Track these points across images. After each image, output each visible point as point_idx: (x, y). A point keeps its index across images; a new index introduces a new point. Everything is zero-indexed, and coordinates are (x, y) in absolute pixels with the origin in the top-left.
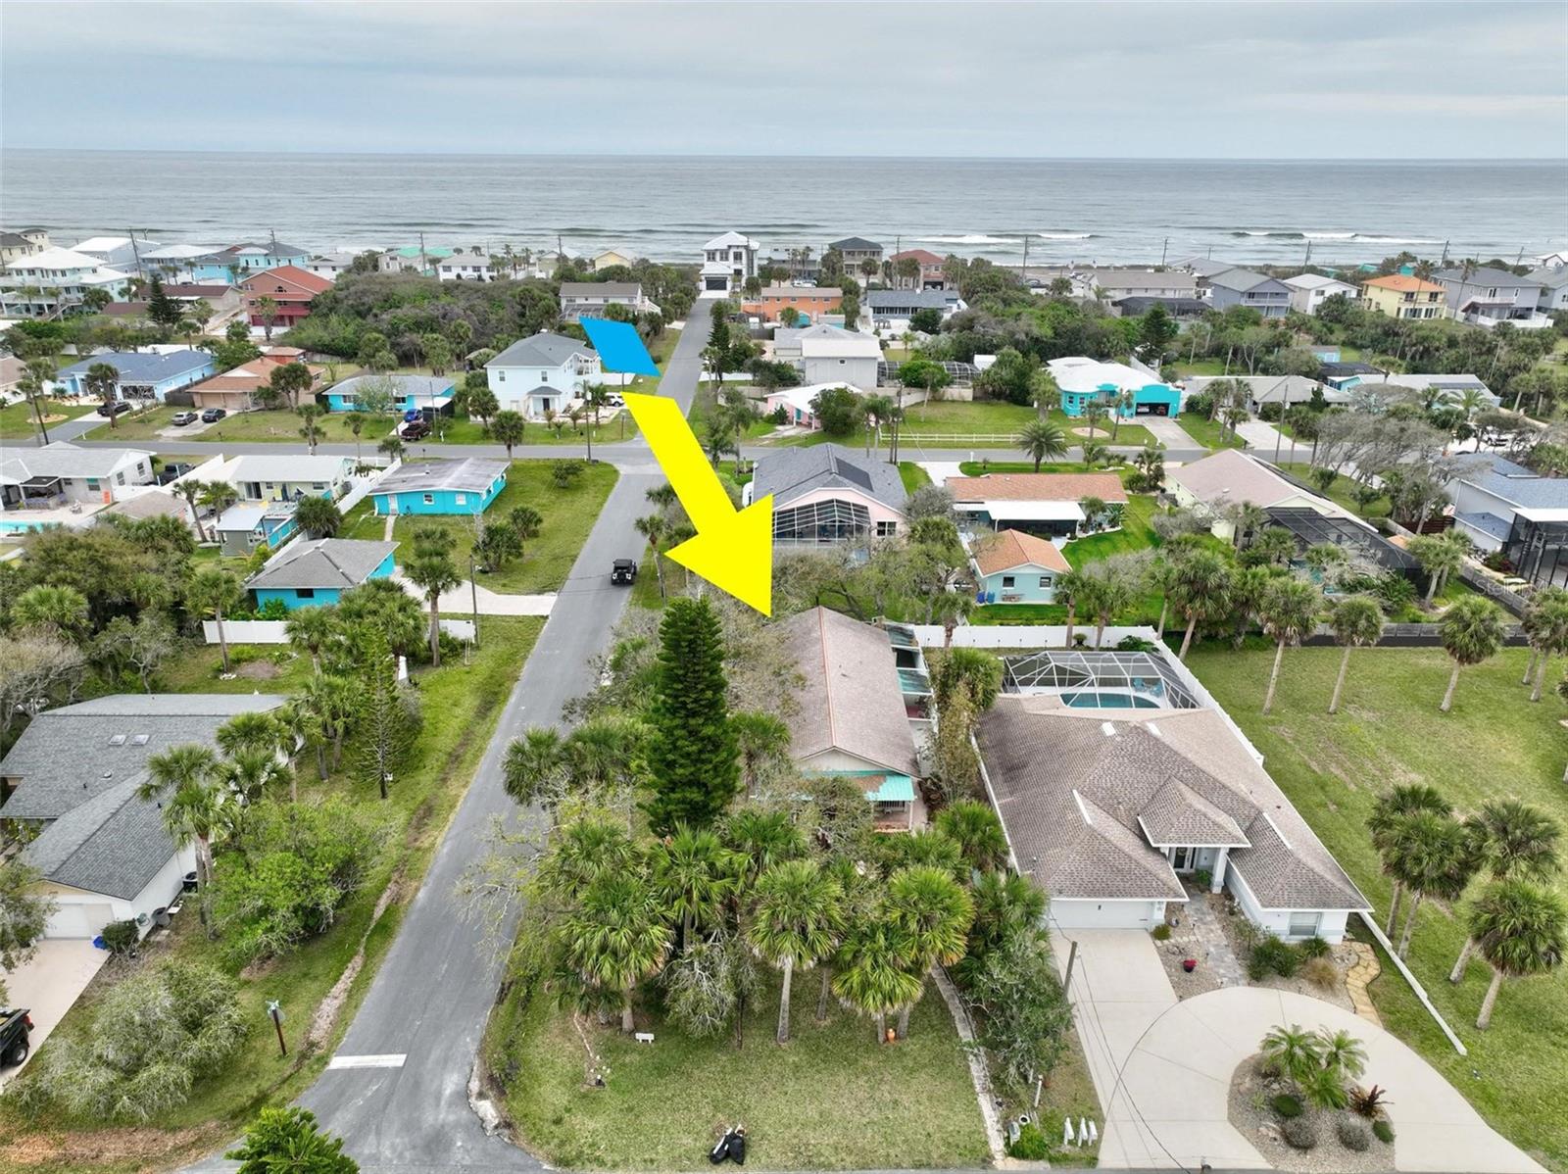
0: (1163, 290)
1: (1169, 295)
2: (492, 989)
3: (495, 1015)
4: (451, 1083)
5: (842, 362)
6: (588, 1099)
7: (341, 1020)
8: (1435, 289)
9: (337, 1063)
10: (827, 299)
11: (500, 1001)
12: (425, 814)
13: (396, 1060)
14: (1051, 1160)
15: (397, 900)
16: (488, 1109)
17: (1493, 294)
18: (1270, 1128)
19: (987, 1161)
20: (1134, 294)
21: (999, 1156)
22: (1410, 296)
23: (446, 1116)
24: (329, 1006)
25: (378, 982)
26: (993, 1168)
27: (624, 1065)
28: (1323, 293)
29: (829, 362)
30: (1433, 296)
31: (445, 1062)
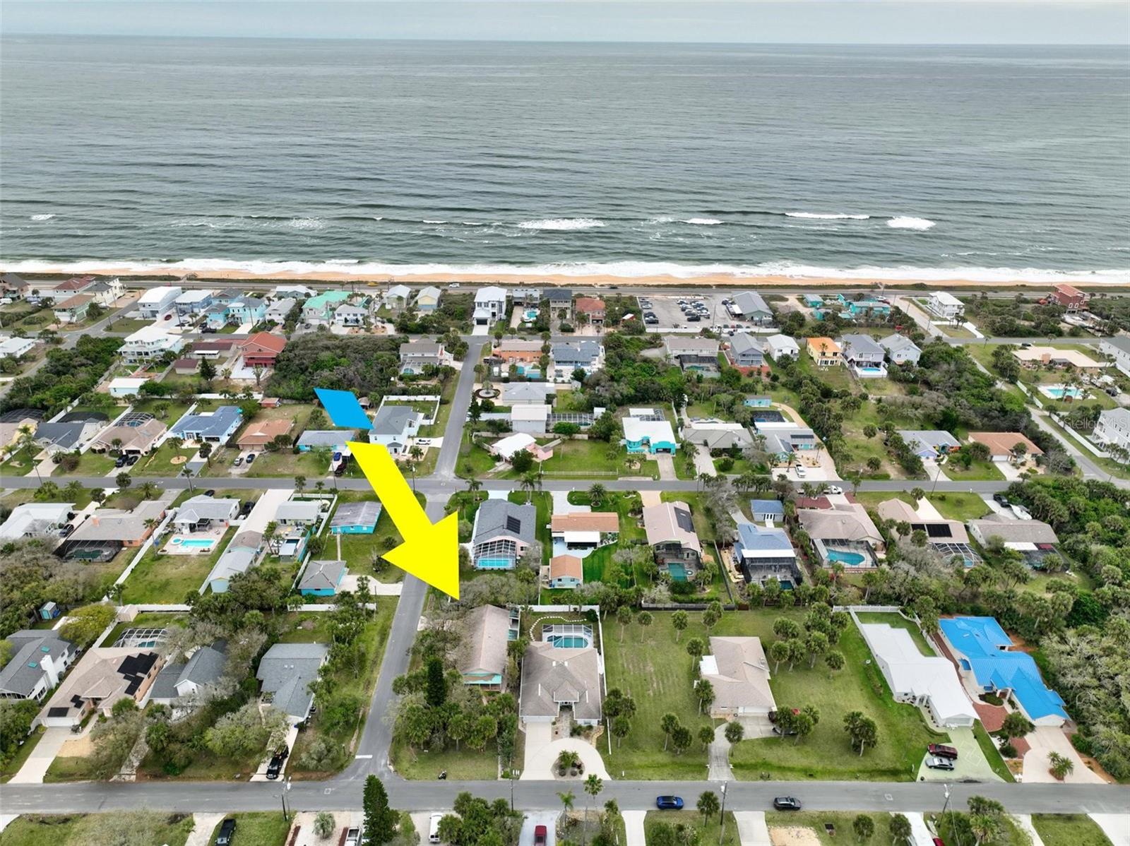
2: (391, 739)
4: (383, 762)
5: (529, 422)
6: (413, 766)
7: (356, 747)
9: (357, 757)
10: (534, 351)
12: (368, 684)
13: (370, 757)
14: (509, 778)
15: (364, 713)
16: (391, 768)
17: (861, 356)
18: (558, 771)
19: (496, 778)
20: (687, 353)
21: (499, 777)
23: (382, 769)
24: (353, 743)
25: (363, 737)
27: (421, 757)
28: (781, 351)
29: (523, 422)
30: (835, 354)
31: (381, 757)
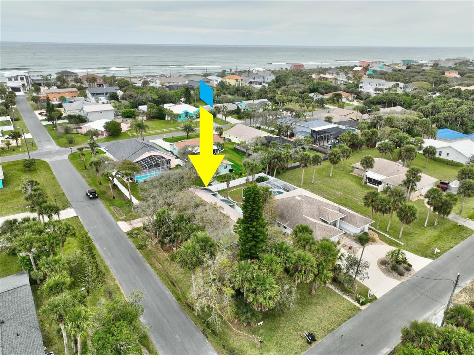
0: (178, 82)
1: (180, 84)
2: (200, 335)
3: (210, 341)
5: (101, 112)
6: (263, 348)
8: (241, 78)
10: (71, 92)
11: (207, 337)
14: (370, 302)
17: (254, 79)
18: (395, 274)
19: (359, 309)
20: (171, 84)
21: (360, 307)
22: (237, 80)
26: (362, 310)
27: (262, 334)
28: (217, 81)
29: (97, 113)
30: (242, 80)
